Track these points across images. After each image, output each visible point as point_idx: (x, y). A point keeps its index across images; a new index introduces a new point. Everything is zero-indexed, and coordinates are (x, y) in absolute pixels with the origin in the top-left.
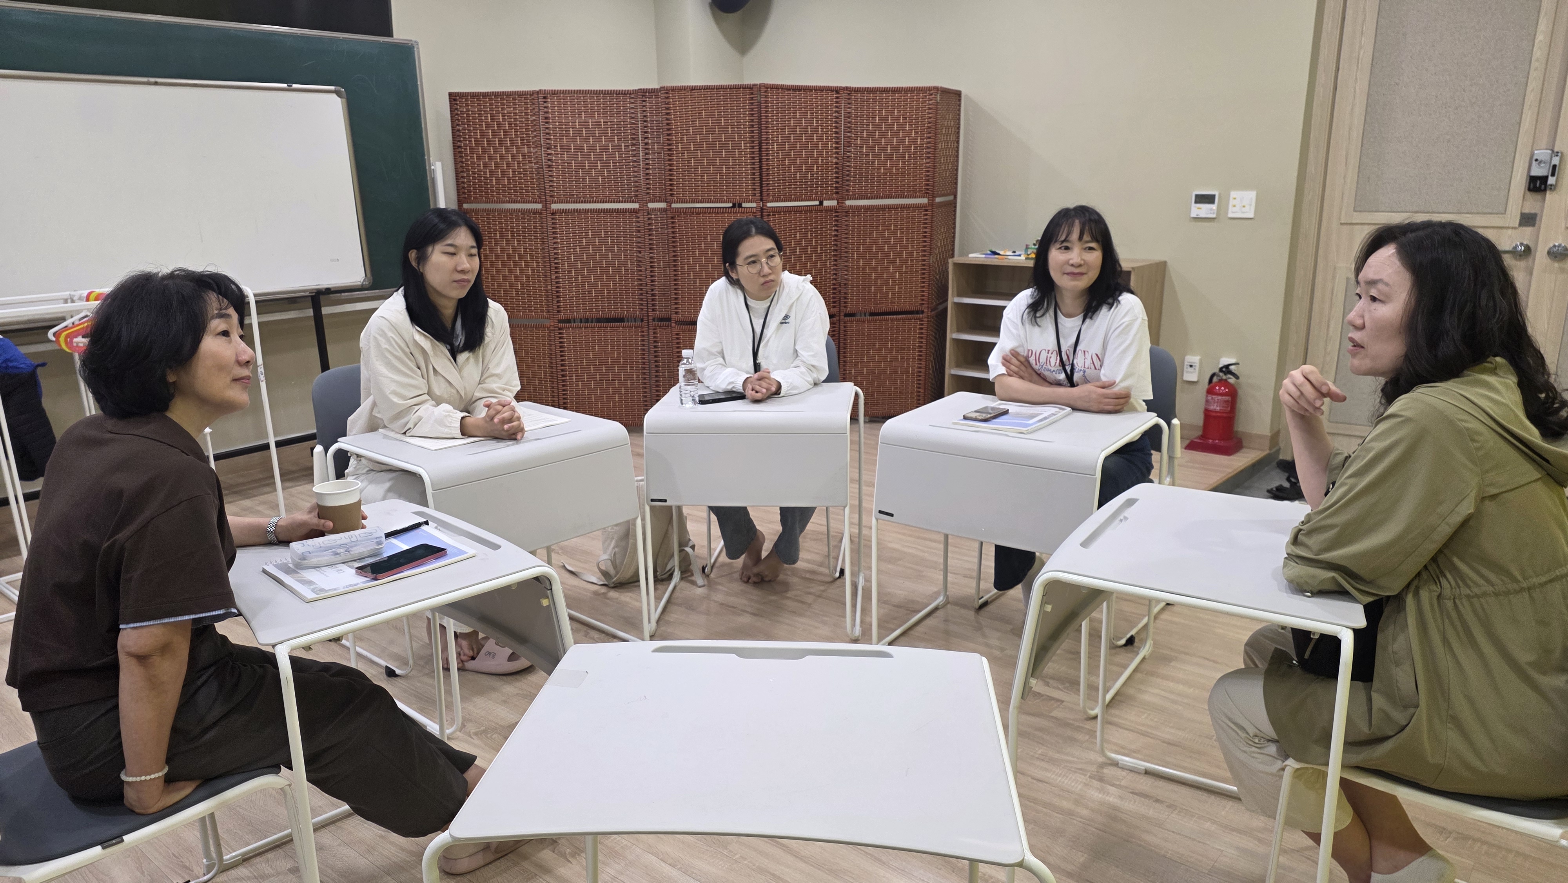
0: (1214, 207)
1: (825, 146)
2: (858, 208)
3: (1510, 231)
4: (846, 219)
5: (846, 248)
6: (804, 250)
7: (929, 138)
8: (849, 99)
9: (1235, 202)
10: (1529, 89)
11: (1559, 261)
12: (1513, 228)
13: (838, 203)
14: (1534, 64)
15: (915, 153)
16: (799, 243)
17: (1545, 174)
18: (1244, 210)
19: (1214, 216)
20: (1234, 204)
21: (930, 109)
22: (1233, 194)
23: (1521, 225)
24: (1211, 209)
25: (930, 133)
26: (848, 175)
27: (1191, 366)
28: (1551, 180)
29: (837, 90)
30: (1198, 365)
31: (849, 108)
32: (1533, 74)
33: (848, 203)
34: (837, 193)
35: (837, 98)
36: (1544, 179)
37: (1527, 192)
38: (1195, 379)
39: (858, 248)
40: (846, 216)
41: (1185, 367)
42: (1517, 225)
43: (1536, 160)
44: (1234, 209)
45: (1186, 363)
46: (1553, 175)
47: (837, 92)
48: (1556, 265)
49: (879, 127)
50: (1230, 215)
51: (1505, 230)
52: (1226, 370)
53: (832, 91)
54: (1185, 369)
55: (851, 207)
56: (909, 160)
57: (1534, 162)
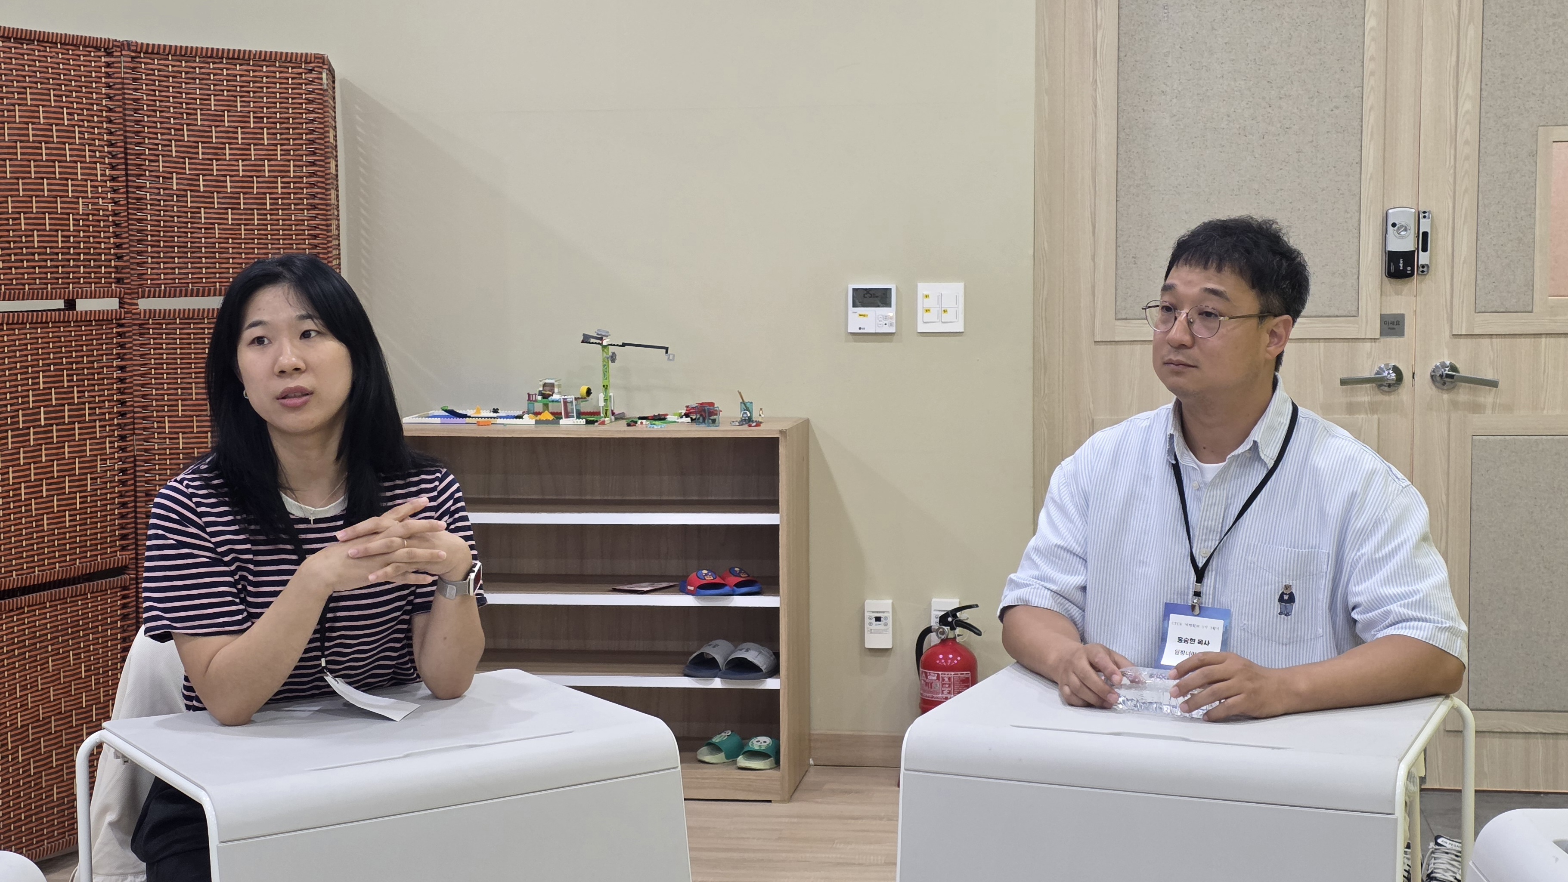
0: (889, 312)
1: (90, 174)
2: (167, 316)
3: (1368, 345)
4: (142, 340)
5: (144, 407)
6: (55, 416)
7: (313, 164)
8: (133, 69)
9: (928, 303)
10: (1366, 106)
11: (1449, 390)
12: (1374, 340)
13: (122, 304)
14: (1369, 66)
15: (286, 196)
16: (43, 398)
17: (1411, 248)
18: (946, 318)
19: (893, 330)
20: (927, 306)
21: (310, 102)
22: (923, 288)
23: (1382, 334)
24: (886, 318)
25: (314, 154)
26: (139, 241)
27: (878, 619)
28: (1423, 258)
29: (108, 48)
30: (890, 615)
31: (136, 90)
32: (1370, 83)
33: (144, 304)
34: (119, 281)
35: (108, 65)
36: (1409, 257)
37: (1386, 279)
38: (889, 646)
39: (173, 407)
40: (141, 334)
41: (867, 621)
42: (1378, 336)
43: (1394, 225)
44: (928, 317)
45: (867, 614)
46: (1425, 249)
47: (109, 54)
48: (1446, 396)
49: (205, 135)
50: (922, 328)
51: (1360, 344)
52: (950, 619)
53: (98, 49)
54: (867, 625)
55: (152, 313)
56: (274, 211)
57: (1390, 228)
